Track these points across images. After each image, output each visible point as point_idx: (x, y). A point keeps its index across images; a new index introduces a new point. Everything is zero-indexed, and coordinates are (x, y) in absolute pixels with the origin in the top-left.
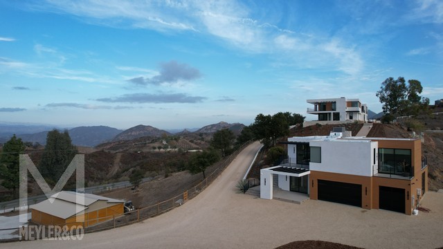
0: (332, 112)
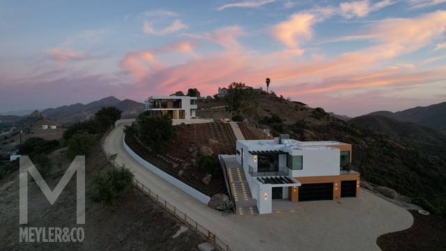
0: (178, 109)
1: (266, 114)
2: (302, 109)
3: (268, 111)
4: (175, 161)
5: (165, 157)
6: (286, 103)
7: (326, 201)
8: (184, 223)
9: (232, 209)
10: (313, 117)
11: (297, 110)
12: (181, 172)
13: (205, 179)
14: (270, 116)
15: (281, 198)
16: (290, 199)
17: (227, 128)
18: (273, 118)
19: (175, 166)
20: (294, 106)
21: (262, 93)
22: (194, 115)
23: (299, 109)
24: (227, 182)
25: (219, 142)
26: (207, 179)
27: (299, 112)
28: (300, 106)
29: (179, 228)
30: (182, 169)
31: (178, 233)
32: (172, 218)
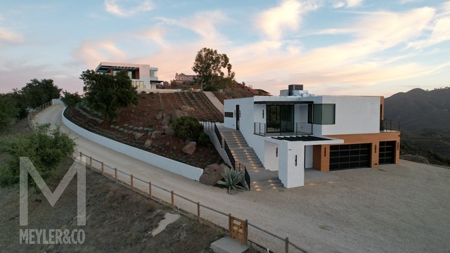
0: (135, 80)
4: (138, 131)
5: (123, 127)
7: (363, 169)
8: (170, 208)
12: (148, 142)
13: (187, 147)
16: (316, 168)
17: (201, 96)
19: (139, 135)
25: (195, 109)
26: (190, 147)
29: (162, 217)
30: (150, 138)
31: (162, 226)
32: (146, 201)
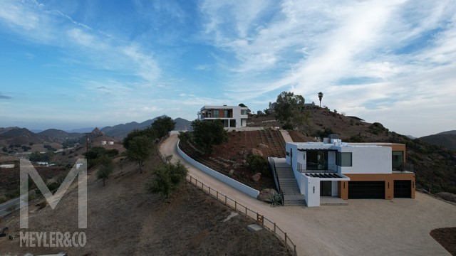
0: (229, 119)
1: (319, 128)
2: (357, 124)
3: (321, 125)
4: (226, 162)
5: (217, 159)
6: (340, 118)
7: (377, 200)
8: (235, 210)
9: (280, 202)
10: (370, 132)
11: (352, 125)
12: (232, 171)
13: (255, 176)
14: (323, 130)
15: (330, 195)
16: (339, 196)
17: (278, 134)
18: (326, 132)
19: (227, 165)
20: (349, 120)
21: (315, 108)
22: (244, 125)
23: (354, 124)
24: (276, 179)
25: (269, 146)
26: (257, 177)
27: (355, 126)
28: (356, 121)
29: (229, 214)
30: (233, 168)
31: (229, 218)
32: (223, 206)
